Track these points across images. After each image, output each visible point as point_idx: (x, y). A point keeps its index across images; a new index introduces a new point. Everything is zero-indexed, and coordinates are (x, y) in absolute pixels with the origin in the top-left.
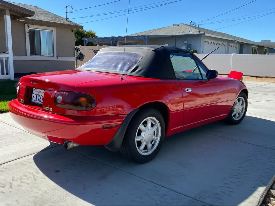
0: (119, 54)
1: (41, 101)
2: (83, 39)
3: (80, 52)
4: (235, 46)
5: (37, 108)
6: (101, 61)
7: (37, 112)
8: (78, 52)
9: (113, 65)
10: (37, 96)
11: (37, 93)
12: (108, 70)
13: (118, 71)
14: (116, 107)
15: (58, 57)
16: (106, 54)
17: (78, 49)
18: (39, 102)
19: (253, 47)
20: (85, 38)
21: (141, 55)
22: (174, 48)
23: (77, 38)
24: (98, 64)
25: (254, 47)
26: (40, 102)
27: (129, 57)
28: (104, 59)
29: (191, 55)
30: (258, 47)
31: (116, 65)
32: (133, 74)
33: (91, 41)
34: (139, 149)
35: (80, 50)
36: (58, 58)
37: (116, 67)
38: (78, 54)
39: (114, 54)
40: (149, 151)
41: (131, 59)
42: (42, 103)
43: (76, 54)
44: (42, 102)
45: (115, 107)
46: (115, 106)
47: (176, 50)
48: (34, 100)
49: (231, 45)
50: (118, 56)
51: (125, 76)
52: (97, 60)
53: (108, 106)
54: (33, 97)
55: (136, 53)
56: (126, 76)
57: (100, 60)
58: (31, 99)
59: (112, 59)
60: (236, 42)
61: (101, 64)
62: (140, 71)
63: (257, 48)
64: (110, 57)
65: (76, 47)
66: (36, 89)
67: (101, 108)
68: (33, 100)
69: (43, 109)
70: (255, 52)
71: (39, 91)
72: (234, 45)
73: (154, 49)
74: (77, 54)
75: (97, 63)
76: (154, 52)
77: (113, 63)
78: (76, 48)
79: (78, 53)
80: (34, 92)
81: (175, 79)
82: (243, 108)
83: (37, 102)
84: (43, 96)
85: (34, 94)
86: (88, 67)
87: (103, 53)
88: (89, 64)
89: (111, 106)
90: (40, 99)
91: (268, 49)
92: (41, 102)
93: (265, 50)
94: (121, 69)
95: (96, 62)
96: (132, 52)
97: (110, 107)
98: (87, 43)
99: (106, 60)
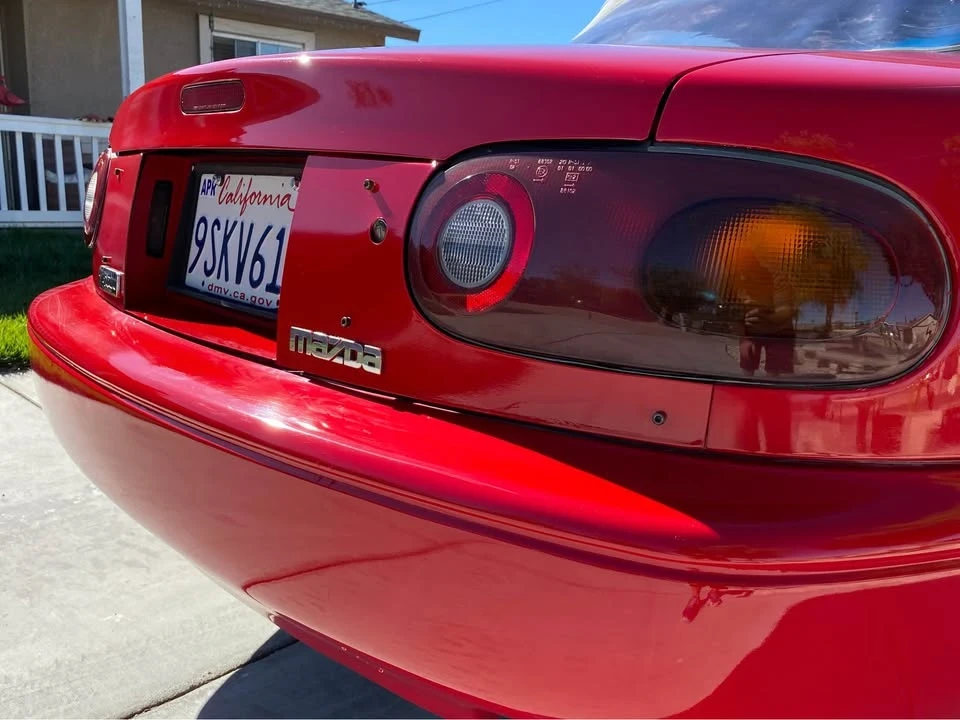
1: (268, 279)
5: (228, 344)
7: (224, 378)
10: (227, 238)
11: (230, 212)
18: (245, 287)
26: (255, 284)
42: (274, 298)
44: (271, 288)
48: (208, 273)
54: (194, 249)
58: (181, 265)
66: (221, 175)
68: (195, 278)
69: (283, 350)
71: (243, 191)
80: (207, 206)
83: (230, 287)
84: (280, 237)
85: (203, 220)
90: (258, 257)
92: (260, 292)
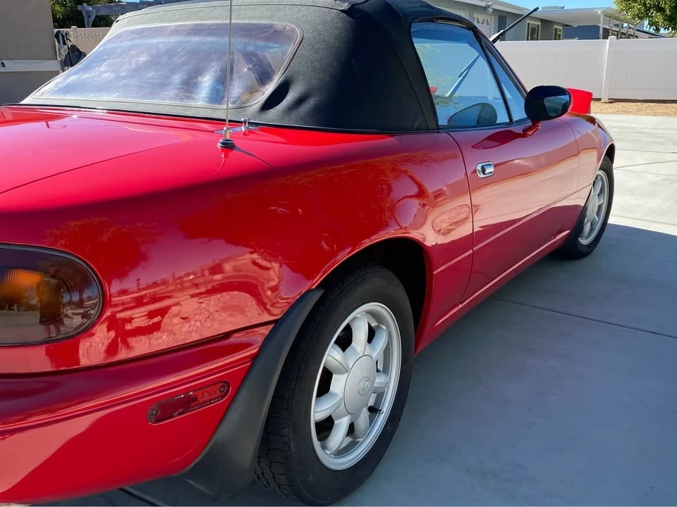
0: (196, 30)
2: (79, 7)
3: (70, 44)
4: (487, 22)
6: (124, 63)
8: (65, 43)
9: (177, 78)
12: (156, 101)
13: (199, 104)
14: (207, 273)
15: (3, 61)
16: (141, 33)
17: (63, 36)
19: (529, 24)
20: (85, 5)
21: (293, 30)
22: (419, 4)
23: (65, 6)
24: (113, 76)
25: (531, 22)
27: (245, 40)
28: (138, 55)
29: (471, 32)
30: (539, 23)
31: (191, 79)
32: (273, 115)
33: (102, 13)
34: (324, 447)
35: (72, 39)
36: (3, 65)
37: (189, 86)
38: (65, 51)
39: (176, 31)
40: (361, 440)
41: (251, 48)
43: (60, 53)
45: (203, 275)
46: (202, 271)
47: (424, 9)
49: (478, 20)
50: (196, 39)
51: (237, 129)
52: (105, 60)
53: (173, 275)
55: (271, 26)
56: (243, 129)
57: (117, 60)
59: (171, 52)
60: (491, 10)
61: (124, 78)
62: (300, 101)
63: (538, 26)
64: (161, 46)
65: (56, 30)
67: (139, 290)
70: (533, 35)
72: (486, 18)
73: (345, 6)
74: (62, 50)
75: (106, 75)
76: (350, 19)
77: (173, 71)
78: (58, 32)
79: (66, 47)
81: (438, 128)
82: (600, 207)
86: (67, 89)
87: (133, 32)
88: (73, 78)
89: (188, 275)
91: (561, 28)
93: (556, 29)
94: (217, 96)
95: (103, 69)
96: (255, 22)
97: (180, 278)
98: (93, 18)
99: (143, 59)
